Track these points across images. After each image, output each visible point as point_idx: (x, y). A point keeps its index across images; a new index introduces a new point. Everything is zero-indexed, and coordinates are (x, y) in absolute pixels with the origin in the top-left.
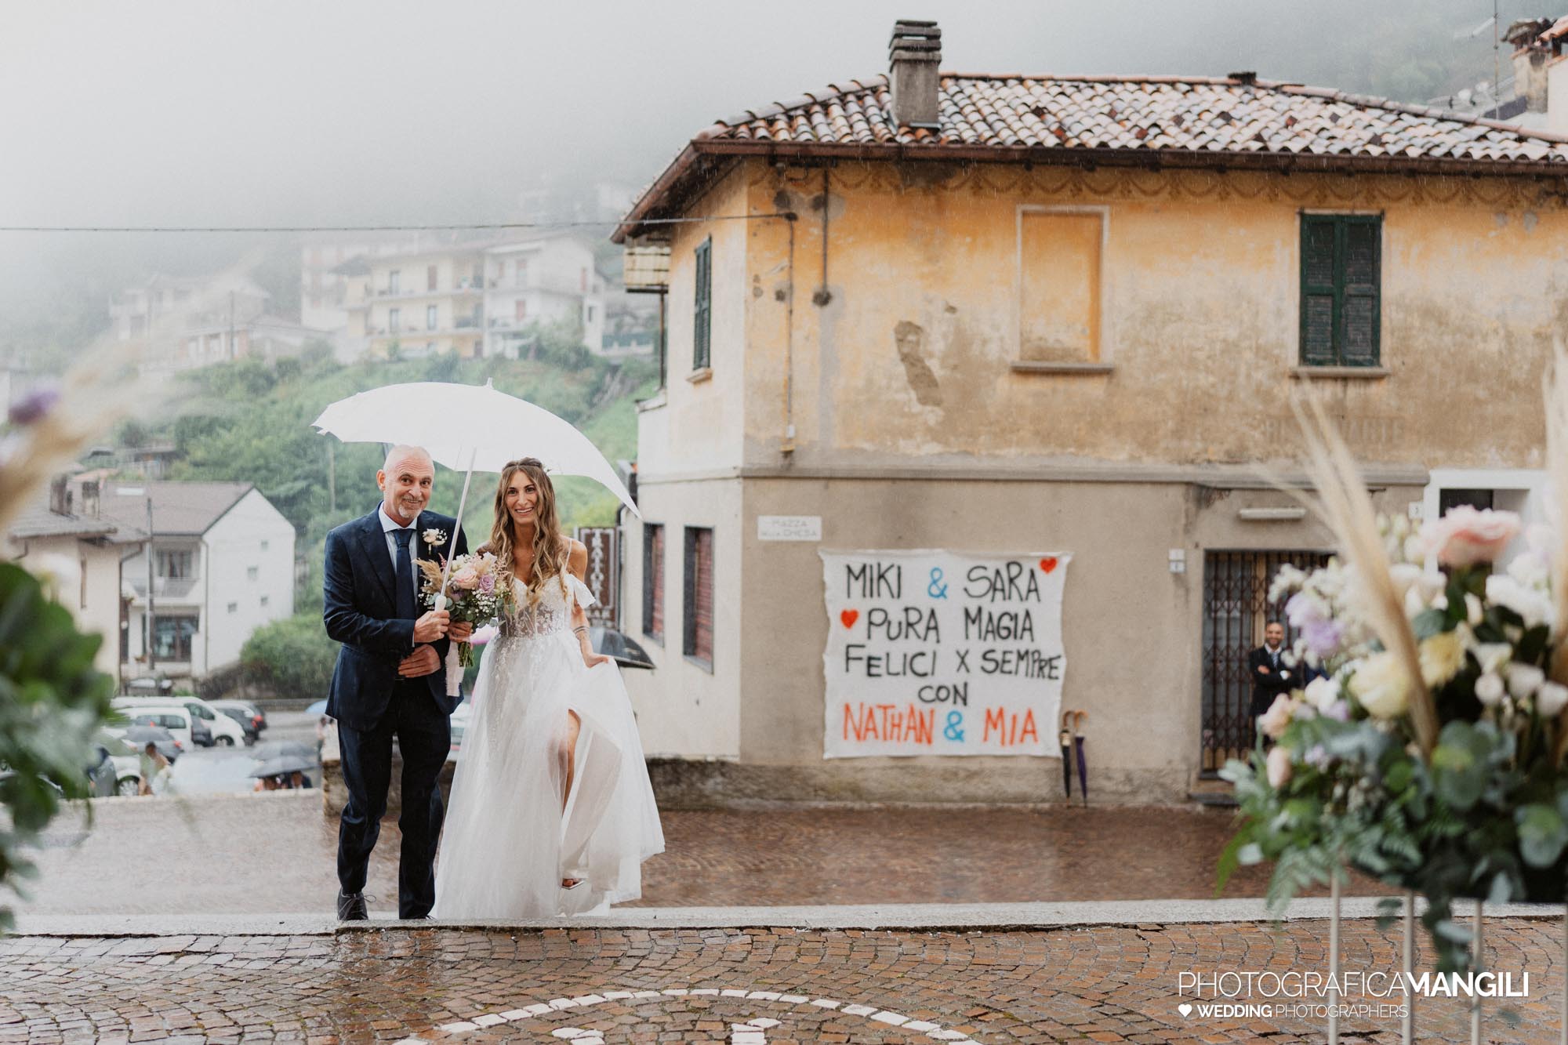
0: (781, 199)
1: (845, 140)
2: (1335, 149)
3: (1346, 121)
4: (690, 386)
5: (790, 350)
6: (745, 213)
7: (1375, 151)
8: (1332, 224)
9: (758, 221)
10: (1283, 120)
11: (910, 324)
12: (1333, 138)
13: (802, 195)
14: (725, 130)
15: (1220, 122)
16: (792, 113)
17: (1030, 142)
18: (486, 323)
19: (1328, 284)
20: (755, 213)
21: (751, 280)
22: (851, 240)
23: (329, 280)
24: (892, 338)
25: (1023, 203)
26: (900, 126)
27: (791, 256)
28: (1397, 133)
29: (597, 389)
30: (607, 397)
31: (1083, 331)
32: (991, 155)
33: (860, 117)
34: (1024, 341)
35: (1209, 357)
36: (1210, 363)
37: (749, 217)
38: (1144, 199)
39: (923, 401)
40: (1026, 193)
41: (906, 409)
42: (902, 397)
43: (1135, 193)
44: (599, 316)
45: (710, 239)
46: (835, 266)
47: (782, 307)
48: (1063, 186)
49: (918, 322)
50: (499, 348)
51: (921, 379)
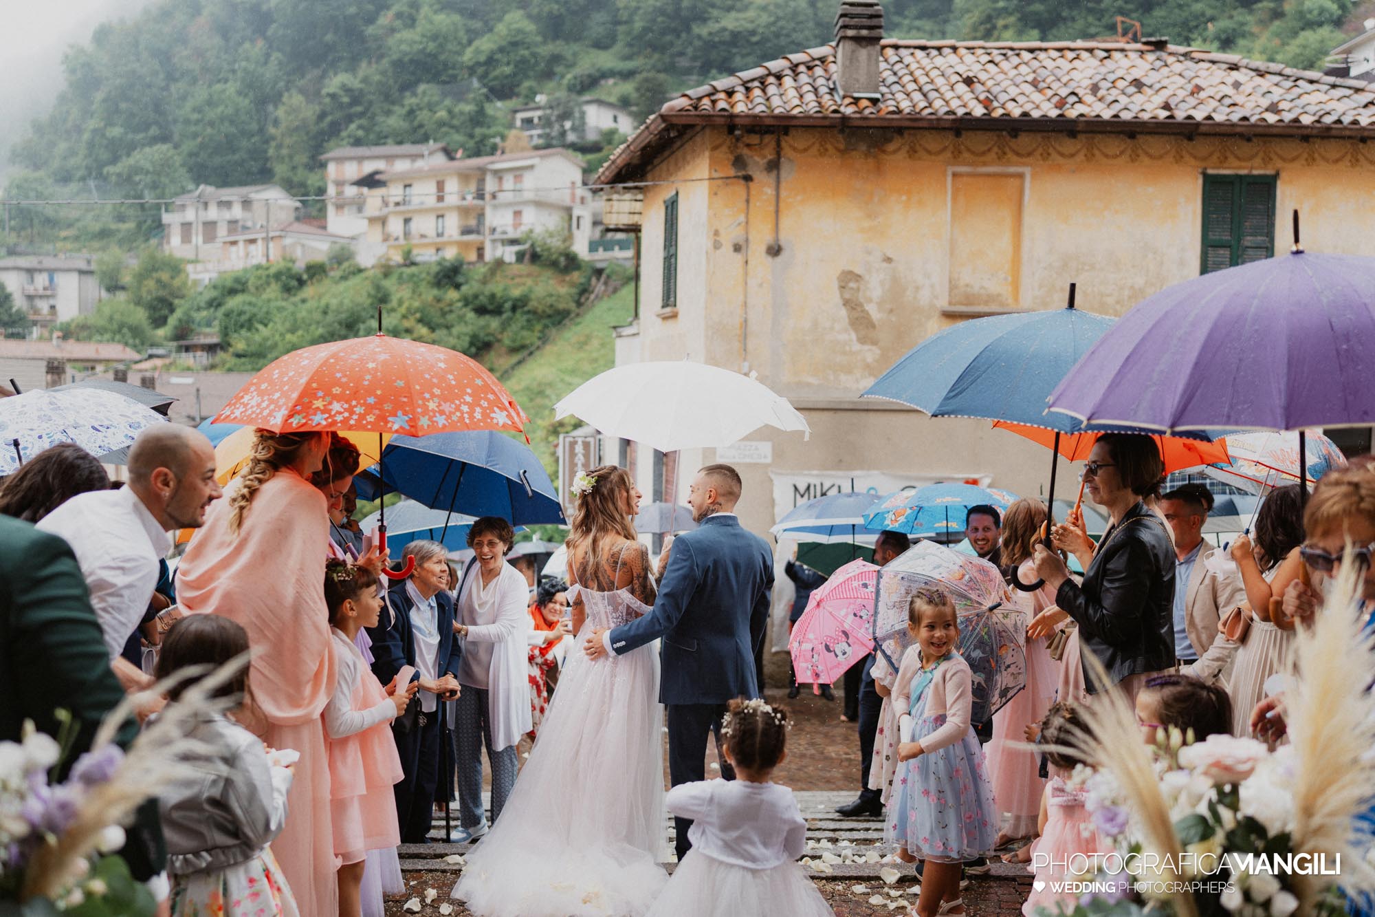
0: (739, 162)
1: (795, 112)
2: (1235, 118)
3: (1247, 88)
4: (659, 320)
5: (746, 297)
6: (706, 175)
7: (1272, 118)
8: (1232, 183)
9: (720, 182)
10: (1190, 87)
11: (851, 272)
12: (1234, 105)
13: (757, 158)
14: (689, 102)
15: (1132, 89)
16: (749, 85)
17: (961, 112)
18: (487, 232)
19: (1226, 237)
20: (715, 175)
21: (712, 233)
22: (799, 198)
23: (351, 191)
24: (835, 285)
25: (953, 165)
26: (844, 97)
27: (747, 214)
28: (1292, 100)
29: (584, 290)
30: (592, 297)
31: (1006, 279)
32: (925, 124)
33: (809, 88)
34: (953, 286)
35: (1118, 302)
36: (1118, 307)
37: (711, 179)
38: (1061, 160)
39: (862, 340)
40: (957, 155)
41: (847, 348)
42: (843, 337)
43: (1054, 155)
44: (586, 223)
45: (677, 194)
46: (786, 222)
47: (739, 258)
48: (989, 150)
49: (857, 271)
50: (498, 253)
51: (860, 321)
